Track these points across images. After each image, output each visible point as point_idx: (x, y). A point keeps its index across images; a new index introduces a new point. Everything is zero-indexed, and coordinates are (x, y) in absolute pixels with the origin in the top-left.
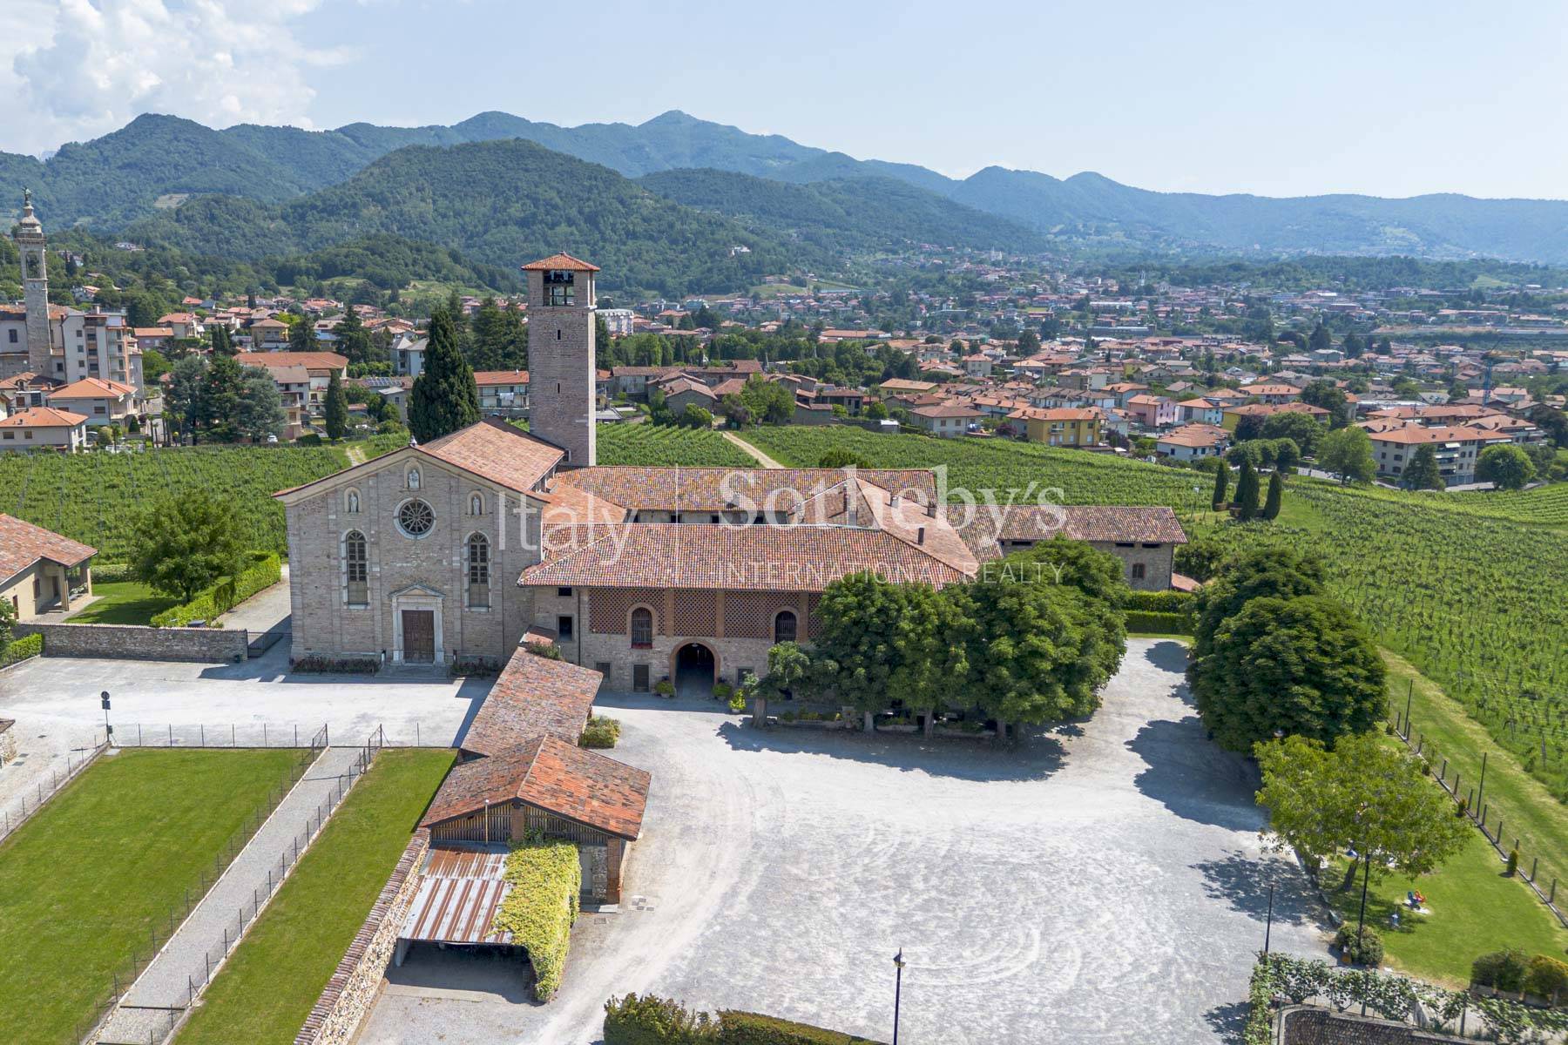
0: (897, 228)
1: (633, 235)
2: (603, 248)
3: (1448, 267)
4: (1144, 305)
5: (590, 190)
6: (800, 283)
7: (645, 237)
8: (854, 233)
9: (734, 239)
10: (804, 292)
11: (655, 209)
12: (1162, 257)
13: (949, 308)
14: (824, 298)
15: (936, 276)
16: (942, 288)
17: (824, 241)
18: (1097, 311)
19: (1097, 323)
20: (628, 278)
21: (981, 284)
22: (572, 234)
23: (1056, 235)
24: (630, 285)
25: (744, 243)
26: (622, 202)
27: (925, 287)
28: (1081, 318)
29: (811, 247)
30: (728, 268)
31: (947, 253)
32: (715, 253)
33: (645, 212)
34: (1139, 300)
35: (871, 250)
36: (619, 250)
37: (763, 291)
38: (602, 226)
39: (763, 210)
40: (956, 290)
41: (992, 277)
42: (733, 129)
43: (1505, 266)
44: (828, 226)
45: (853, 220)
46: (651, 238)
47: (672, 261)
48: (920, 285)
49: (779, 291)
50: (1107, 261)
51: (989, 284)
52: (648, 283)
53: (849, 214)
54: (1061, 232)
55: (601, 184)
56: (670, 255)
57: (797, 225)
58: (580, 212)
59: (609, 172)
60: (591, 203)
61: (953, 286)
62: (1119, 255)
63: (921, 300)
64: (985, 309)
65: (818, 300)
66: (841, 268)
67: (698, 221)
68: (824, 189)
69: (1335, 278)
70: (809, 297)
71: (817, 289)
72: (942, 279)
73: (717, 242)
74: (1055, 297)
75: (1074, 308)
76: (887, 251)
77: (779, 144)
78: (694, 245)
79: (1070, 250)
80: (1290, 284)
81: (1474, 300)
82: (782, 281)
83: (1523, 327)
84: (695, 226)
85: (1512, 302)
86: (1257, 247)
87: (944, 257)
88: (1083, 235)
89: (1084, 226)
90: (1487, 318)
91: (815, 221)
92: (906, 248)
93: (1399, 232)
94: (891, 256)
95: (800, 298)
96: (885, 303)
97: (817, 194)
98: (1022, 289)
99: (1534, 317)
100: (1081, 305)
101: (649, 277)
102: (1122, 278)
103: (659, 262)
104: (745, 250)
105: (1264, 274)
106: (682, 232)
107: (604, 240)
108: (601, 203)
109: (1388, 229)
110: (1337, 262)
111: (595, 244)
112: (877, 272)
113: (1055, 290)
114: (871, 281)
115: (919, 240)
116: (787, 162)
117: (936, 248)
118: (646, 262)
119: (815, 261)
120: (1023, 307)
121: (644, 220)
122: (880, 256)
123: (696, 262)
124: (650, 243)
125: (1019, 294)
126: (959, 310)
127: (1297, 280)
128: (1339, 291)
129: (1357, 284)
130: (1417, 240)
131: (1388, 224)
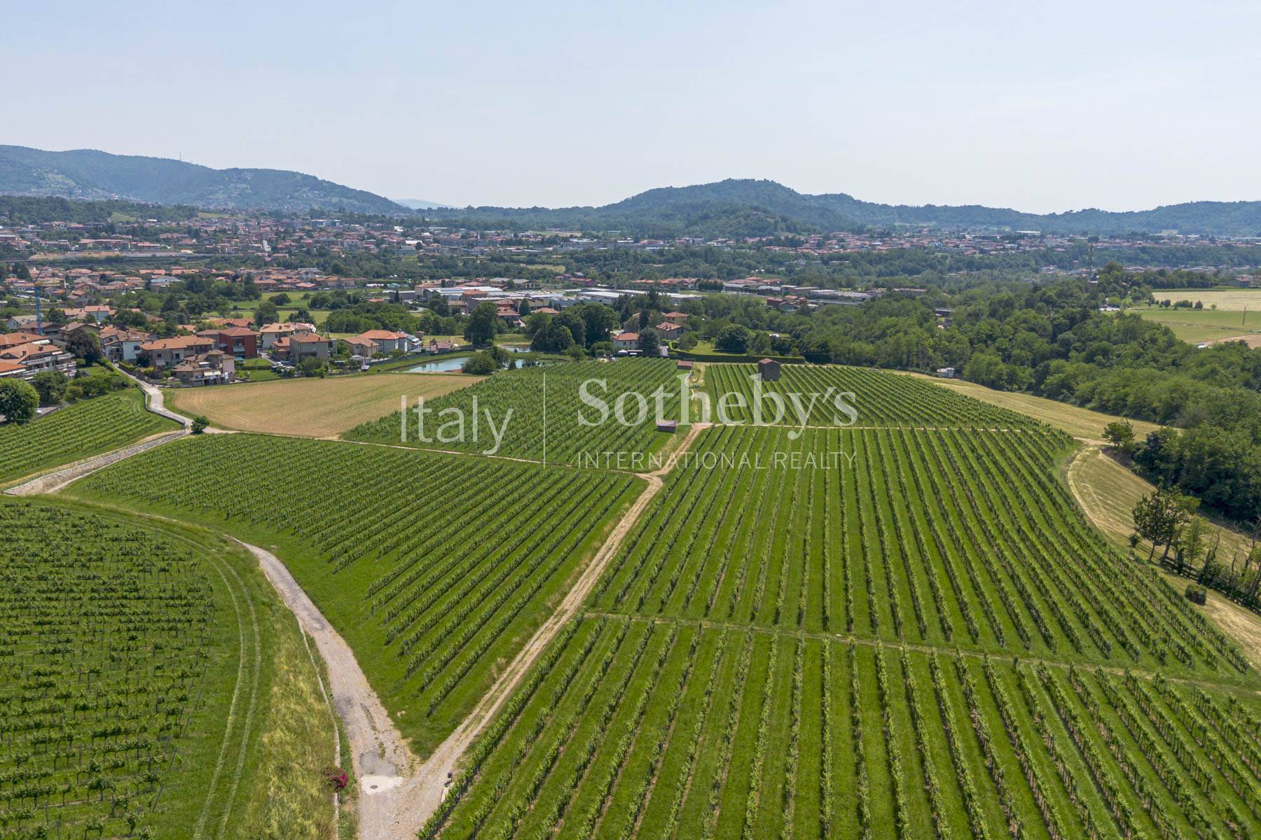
3: (90, 206)
43: (133, 206)
81: (107, 232)
83: (140, 252)
85: (134, 232)
90: (115, 245)
93: (59, 178)
99: (147, 244)
109: (50, 175)
110: (5, 200)
128: (5, 224)
129: (20, 219)
130: (73, 184)
131: (51, 171)
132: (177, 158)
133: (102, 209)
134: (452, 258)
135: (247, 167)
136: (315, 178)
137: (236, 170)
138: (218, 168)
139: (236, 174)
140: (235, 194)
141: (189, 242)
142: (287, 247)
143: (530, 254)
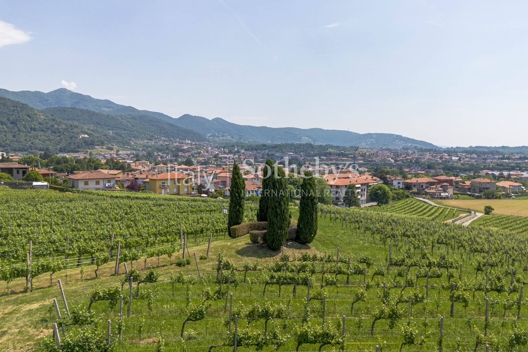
0: (152, 132)
1: (35, 129)
2: (19, 134)
3: (321, 146)
4: (237, 156)
5: (14, 111)
6: (111, 149)
7: (39, 130)
8: (135, 133)
9: (81, 132)
10: (112, 152)
11: (45, 120)
12: (242, 143)
13: (169, 157)
14: (120, 154)
15: (166, 147)
16: (167, 151)
17: (123, 135)
18: (221, 158)
19: (221, 162)
20: (30, 147)
21: (181, 150)
22: (3, 128)
23: (209, 137)
24: (31, 149)
25: (87, 133)
26: (29, 116)
27: (161, 151)
28: (216, 160)
29: (117, 136)
30: (78, 143)
31: (170, 140)
32: (73, 137)
33: (40, 121)
34: (235, 155)
35: (143, 139)
36: (27, 135)
37: (94, 152)
38: (19, 126)
39: (98, 123)
40: (172, 151)
41: (185, 147)
42: (89, 96)
43: (335, 146)
44: (125, 130)
45: (135, 128)
46: (43, 131)
47: (52, 140)
48: (159, 150)
49: (101, 152)
50: (225, 144)
51: (184, 150)
52: (40, 148)
53: (133, 126)
54: (210, 136)
55: (19, 109)
56: (52, 137)
57: (113, 129)
58: (8, 120)
59: (23, 104)
60: (14, 116)
61: (171, 151)
62: (229, 143)
63: (159, 155)
64: (182, 158)
65: (117, 155)
66: (129, 144)
67: (66, 125)
68: (123, 117)
69: (292, 149)
70: (114, 154)
71: (118, 151)
72: (167, 148)
73: (73, 133)
74: (207, 154)
75: (214, 157)
76: (148, 139)
77: (108, 103)
78: (63, 133)
79: (213, 141)
80: (280, 150)
81: (329, 154)
82: (102, 148)
83: (343, 161)
84: (64, 126)
85: (339, 155)
86: (270, 142)
87: (170, 142)
88: (218, 137)
89: (218, 134)
90: (334, 159)
91: (119, 128)
92: (156, 139)
93: (306, 138)
94: (150, 141)
95: (110, 154)
96: (145, 156)
97: (120, 119)
98: (196, 152)
99: (346, 159)
100: (216, 156)
101: (41, 146)
102: (230, 149)
103: (46, 140)
104: (86, 136)
105: (272, 148)
106: (58, 129)
107: (19, 130)
108: (19, 117)
109: (303, 137)
110: (292, 145)
111: (15, 133)
112: (144, 146)
113: (207, 152)
114: (141, 149)
115: (160, 136)
116: (111, 109)
117: (166, 139)
118: (40, 140)
119: (119, 142)
120: (196, 157)
121: (40, 124)
122: (145, 141)
123: (64, 140)
124: (42, 132)
125: (195, 153)
126: (173, 158)
127: (282, 149)
128: (293, 152)
129: (298, 151)
130: (311, 140)
131: (304, 136)
132: (347, 130)
133: (325, 148)
134: (477, 164)
135: (374, 133)
136: (401, 136)
137: (369, 134)
138: (362, 133)
139: (370, 135)
140: (369, 143)
141: (360, 158)
142: (401, 160)
143: (517, 163)
